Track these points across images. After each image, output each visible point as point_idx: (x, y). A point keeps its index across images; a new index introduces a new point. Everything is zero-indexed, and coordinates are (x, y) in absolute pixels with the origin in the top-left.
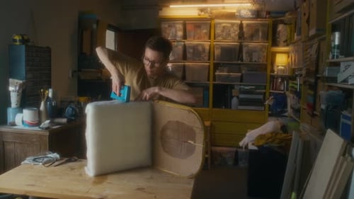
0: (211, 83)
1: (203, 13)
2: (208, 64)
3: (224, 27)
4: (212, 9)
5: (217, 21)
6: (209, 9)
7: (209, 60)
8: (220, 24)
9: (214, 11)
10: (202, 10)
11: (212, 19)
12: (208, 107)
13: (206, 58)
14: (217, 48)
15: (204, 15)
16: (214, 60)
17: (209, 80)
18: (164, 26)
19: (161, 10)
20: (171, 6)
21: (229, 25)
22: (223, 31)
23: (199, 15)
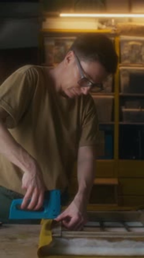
0: (117, 123)
1: (104, 27)
2: (111, 97)
3: (133, 46)
4: (117, 20)
5: (124, 37)
6: (113, 21)
7: (113, 91)
8: (127, 41)
9: (120, 24)
10: (103, 21)
11: (116, 35)
12: (113, 158)
13: (109, 88)
14: (124, 75)
15: (105, 29)
16: (120, 91)
17: (113, 119)
18: (50, 43)
19: (44, 20)
20: (62, 15)
21: (140, 44)
22: (131, 52)
23: (99, 28)
